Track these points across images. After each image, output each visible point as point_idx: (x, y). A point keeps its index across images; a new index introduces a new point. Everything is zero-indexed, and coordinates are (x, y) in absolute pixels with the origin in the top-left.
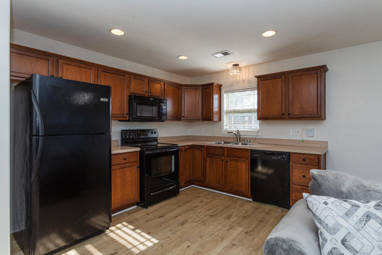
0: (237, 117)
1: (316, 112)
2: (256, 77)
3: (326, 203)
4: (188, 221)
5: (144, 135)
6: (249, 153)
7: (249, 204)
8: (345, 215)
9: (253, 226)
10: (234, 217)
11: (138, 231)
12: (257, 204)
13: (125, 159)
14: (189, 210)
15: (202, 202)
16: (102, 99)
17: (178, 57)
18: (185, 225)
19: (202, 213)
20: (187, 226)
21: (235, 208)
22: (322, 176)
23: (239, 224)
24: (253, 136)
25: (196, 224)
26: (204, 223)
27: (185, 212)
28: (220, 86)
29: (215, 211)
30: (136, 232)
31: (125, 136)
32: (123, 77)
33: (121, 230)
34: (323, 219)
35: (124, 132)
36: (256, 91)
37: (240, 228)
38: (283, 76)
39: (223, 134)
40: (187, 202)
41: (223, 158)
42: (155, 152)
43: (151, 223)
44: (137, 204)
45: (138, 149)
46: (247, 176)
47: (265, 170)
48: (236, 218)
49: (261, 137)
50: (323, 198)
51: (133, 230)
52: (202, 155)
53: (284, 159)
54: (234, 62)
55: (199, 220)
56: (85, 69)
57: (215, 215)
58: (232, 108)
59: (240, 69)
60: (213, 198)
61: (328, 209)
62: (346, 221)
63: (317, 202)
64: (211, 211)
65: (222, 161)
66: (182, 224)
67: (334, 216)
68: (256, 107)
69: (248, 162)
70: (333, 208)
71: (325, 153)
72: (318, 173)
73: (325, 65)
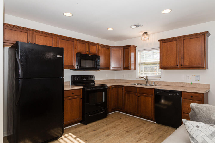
0: (147, 67)
1: (201, 64)
2: (159, 40)
3: (197, 127)
4: (111, 134)
5: (86, 79)
6: (154, 91)
7: (153, 125)
8: (210, 135)
9: (155, 140)
10: (142, 133)
11: (78, 139)
12: (159, 125)
13: (73, 94)
14: (113, 127)
15: (122, 122)
16: (58, 56)
17: (107, 29)
18: (109, 137)
19: (122, 129)
20: (111, 138)
21: (143, 127)
22: (198, 108)
23: (145, 138)
24: (157, 79)
25: (117, 136)
26: (122, 136)
27: (110, 128)
28: (135, 47)
29: (130, 128)
30: (76, 140)
31: (74, 79)
32: (73, 42)
33: (68, 138)
34: (195, 137)
35: (73, 77)
36: (159, 50)
37: (146, 140)
38: (178, 40)
39: (137, 78)
40: (112, 122)
41: (137, 94)
42: (92, 89)
43: (88, 134)
44: (81, 122)
45: (81, 87)
46: (152, 107)
47: (167, 103)
48: (143, 134)
49: (162, 81)
50: (196, 123)
51: (75, 138)
52: (123, 91)
53: (177, 95)
54: (144, 31)
55: (119, 134)
56: (49, 38)
57: (130, 131)
58: (143, 62)
59: (148, 35)
60: (130, 120)
61: (199, 131)
62: (211, 139)
63: (191, 126)
64: (127, 128)
65: (136, 96)
66: (108, 136)
67: (202, 135)
68: (159, 61)
69: (153, 96)
70: (202, 130)
71: (208, 92)
72: (196, 106)
73: (208, 31)
